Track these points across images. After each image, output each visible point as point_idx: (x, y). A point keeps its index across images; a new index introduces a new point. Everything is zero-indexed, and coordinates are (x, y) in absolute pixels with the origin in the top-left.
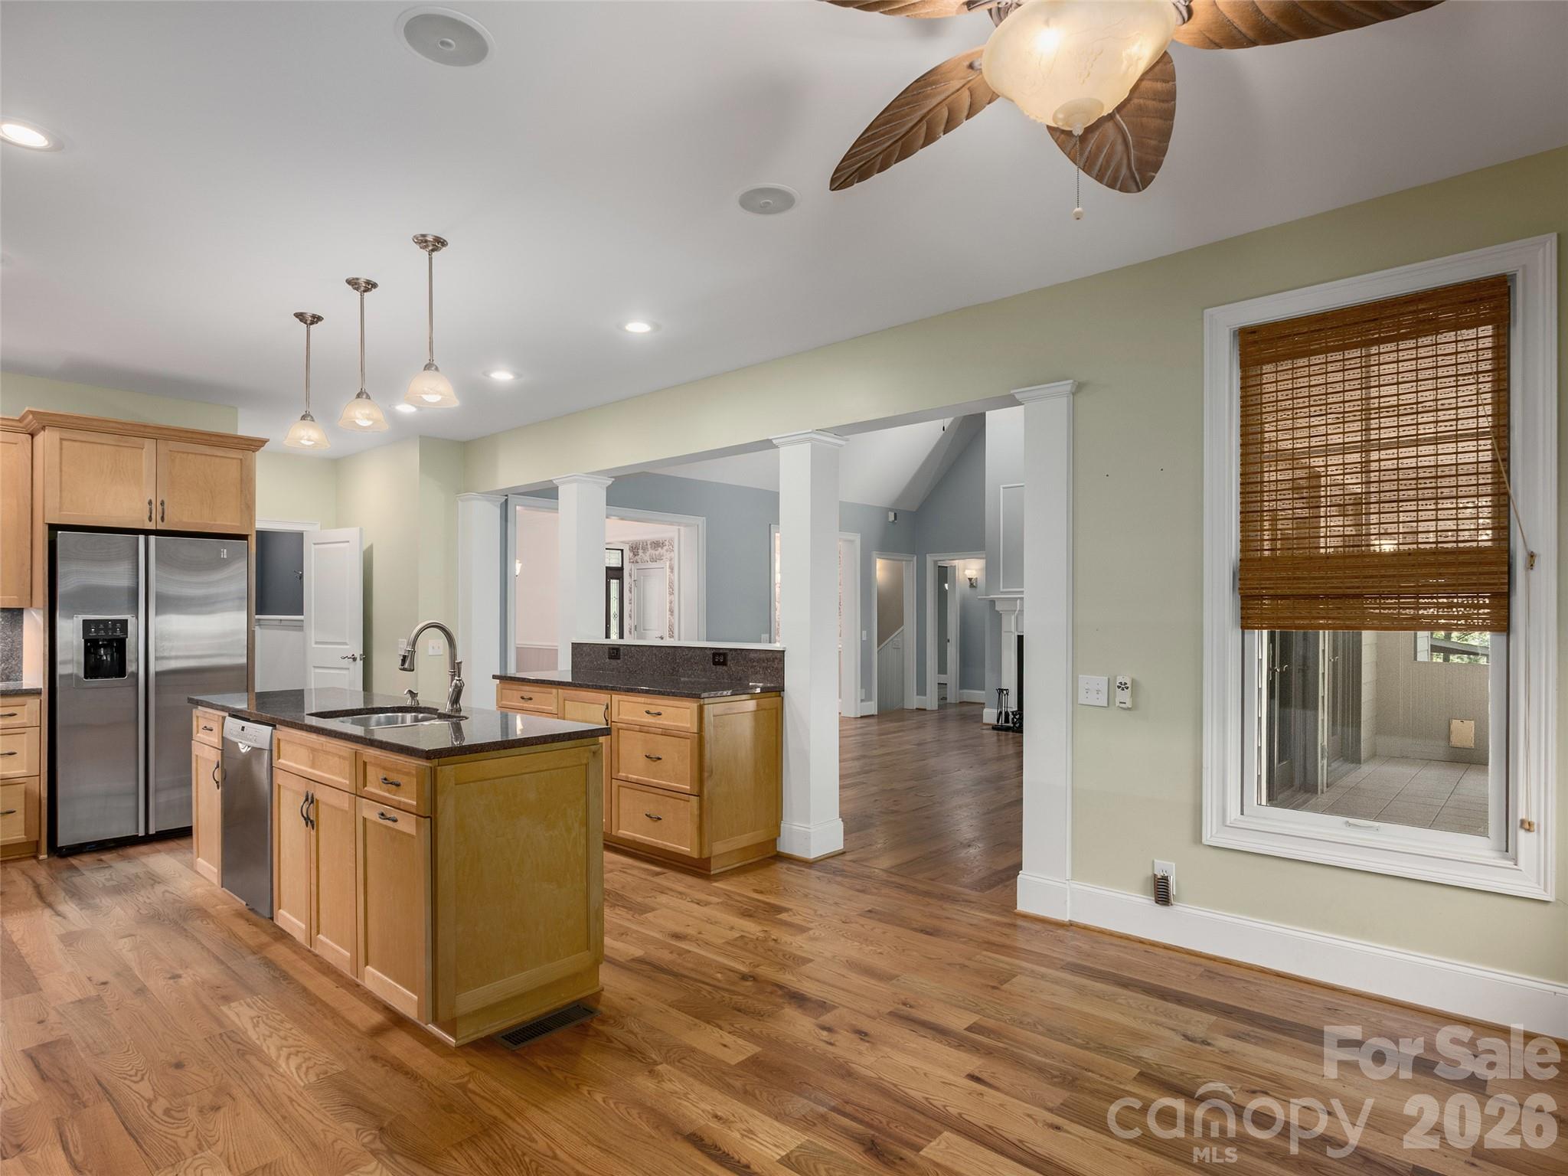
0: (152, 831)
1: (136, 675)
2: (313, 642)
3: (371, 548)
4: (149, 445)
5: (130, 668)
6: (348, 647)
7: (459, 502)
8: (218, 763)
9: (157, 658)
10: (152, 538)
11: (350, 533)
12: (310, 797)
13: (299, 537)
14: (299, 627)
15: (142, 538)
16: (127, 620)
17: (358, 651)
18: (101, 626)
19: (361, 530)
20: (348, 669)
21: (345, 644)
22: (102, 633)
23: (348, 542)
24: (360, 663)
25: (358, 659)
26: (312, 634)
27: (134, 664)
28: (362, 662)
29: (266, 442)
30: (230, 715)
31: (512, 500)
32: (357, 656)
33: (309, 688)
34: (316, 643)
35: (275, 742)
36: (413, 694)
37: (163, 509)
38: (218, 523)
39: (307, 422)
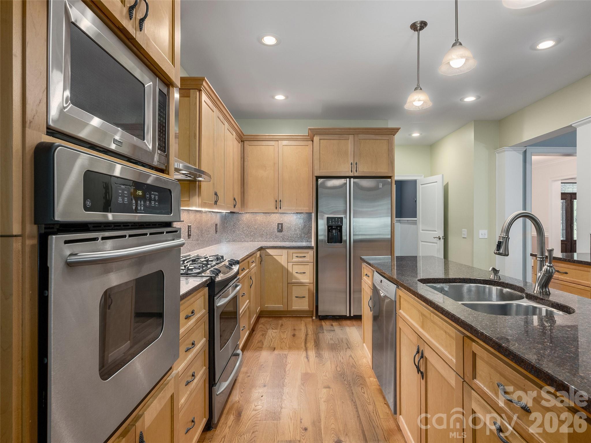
0: (352, 315)
1: (346, 241)
2: (421, 230)
3: (447, 184)
4: (351, 137)
5: (344, 238)
6: (437, 232)
7: (497, 154)
8: (371, 297)
9: (354, 235)
10: (352, 179)
11: (437, 178)
12: (420, 351)
13: (415, 182)
14: (415, 223)
15: (348, 179)
16: (343, 217)
17: (442, 235)
18: (333, 220)
19: (443, 175)
20: (437, 243)
21: (435, 231)
22: (334, 223)
23: (437, 182)
24: (442, 241)
25: (442, 238)
26: (421, 226)
27: (345, 236)
28: (443, 240)
29: (400, 129)
30: (376, 271)
31: (530, 150)
32: (441, 237)
33: (419, 255)
34: (422, 230)
35: (398, 297)
36: (495, 271)
37: (356, 166)
38: (378, 171)
39: (418, 91)
